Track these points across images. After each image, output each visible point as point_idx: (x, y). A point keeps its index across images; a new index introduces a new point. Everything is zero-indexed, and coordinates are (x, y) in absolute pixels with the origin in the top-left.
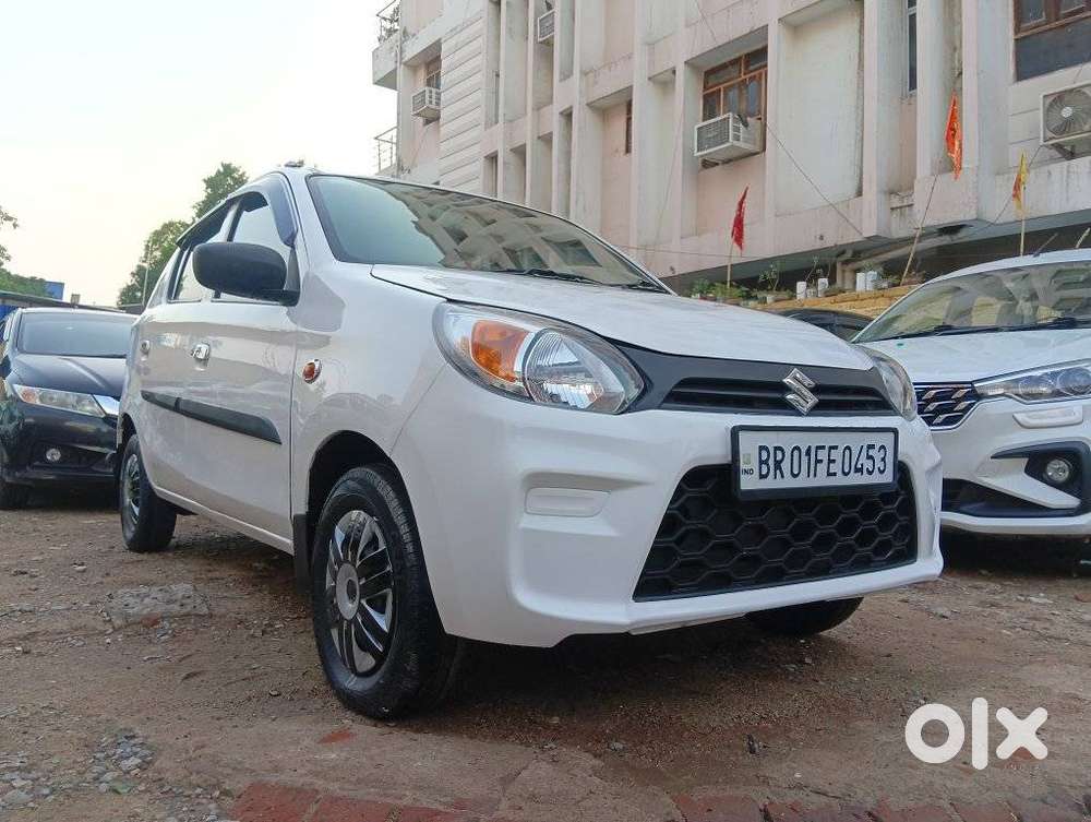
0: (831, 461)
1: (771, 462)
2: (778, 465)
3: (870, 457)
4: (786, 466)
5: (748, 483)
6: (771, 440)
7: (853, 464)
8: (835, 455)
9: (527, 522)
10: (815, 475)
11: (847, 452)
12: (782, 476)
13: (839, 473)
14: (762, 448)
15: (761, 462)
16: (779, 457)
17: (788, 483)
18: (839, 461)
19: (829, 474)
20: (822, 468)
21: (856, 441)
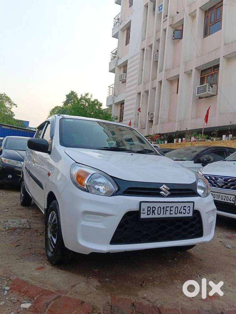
0: (171, 210)
1: (151, 211)
2: (153, 211)
3: (184, 209)
4: (156, 212)
5: (143, 216)
6: (151, 205)
7: (179, 211)
8: (173, 209)
9: (83, 223)
10: (166, 214)
11: (177, 208)
12: (155, 214)
13: (174, 213)
14: (148, 207)
15: (148, 211)
16: (154, 209)
17: (156, 216)
19: (170, 214)
20: (168, 212)
21: (180, 205)
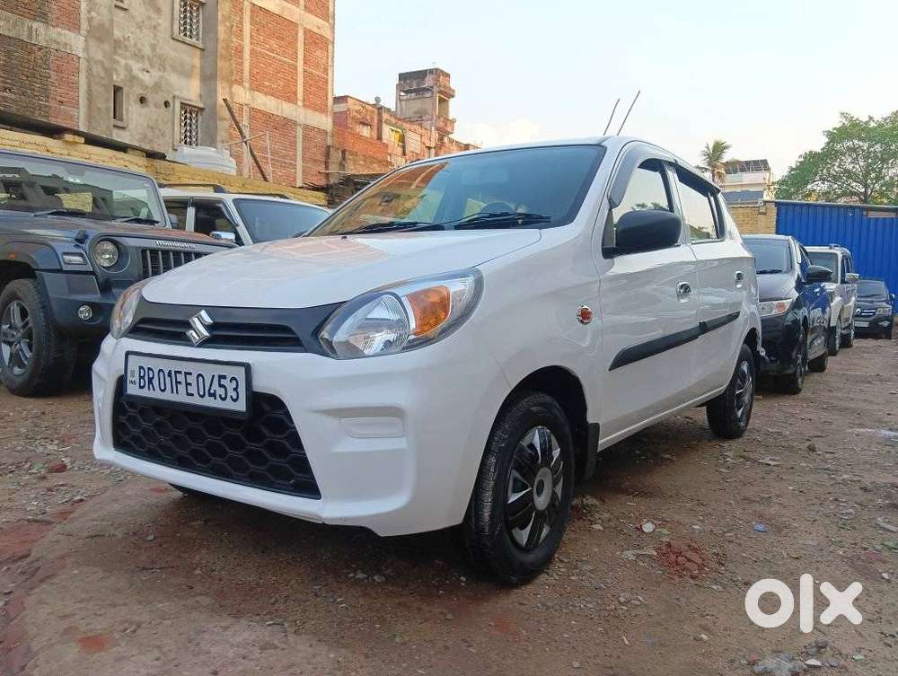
0: (187, 384)
1: (146, 378)
2: (150, 380)
3: (221, 386)
4: (155, 382)
5: (131, 389)
6: (147, 363)
7: (207, 389)
8: (192, 379)
10: (177, 392)
11: (200, 379)
12: (154, 389)
13: (195, 394)
14: (140, 368)
15: (141, 377)
16: (151, 376)
17: (156, 394)
18: (194, 384)
19: (188, 394)
20: (182, 388)
21: (209, 371)
